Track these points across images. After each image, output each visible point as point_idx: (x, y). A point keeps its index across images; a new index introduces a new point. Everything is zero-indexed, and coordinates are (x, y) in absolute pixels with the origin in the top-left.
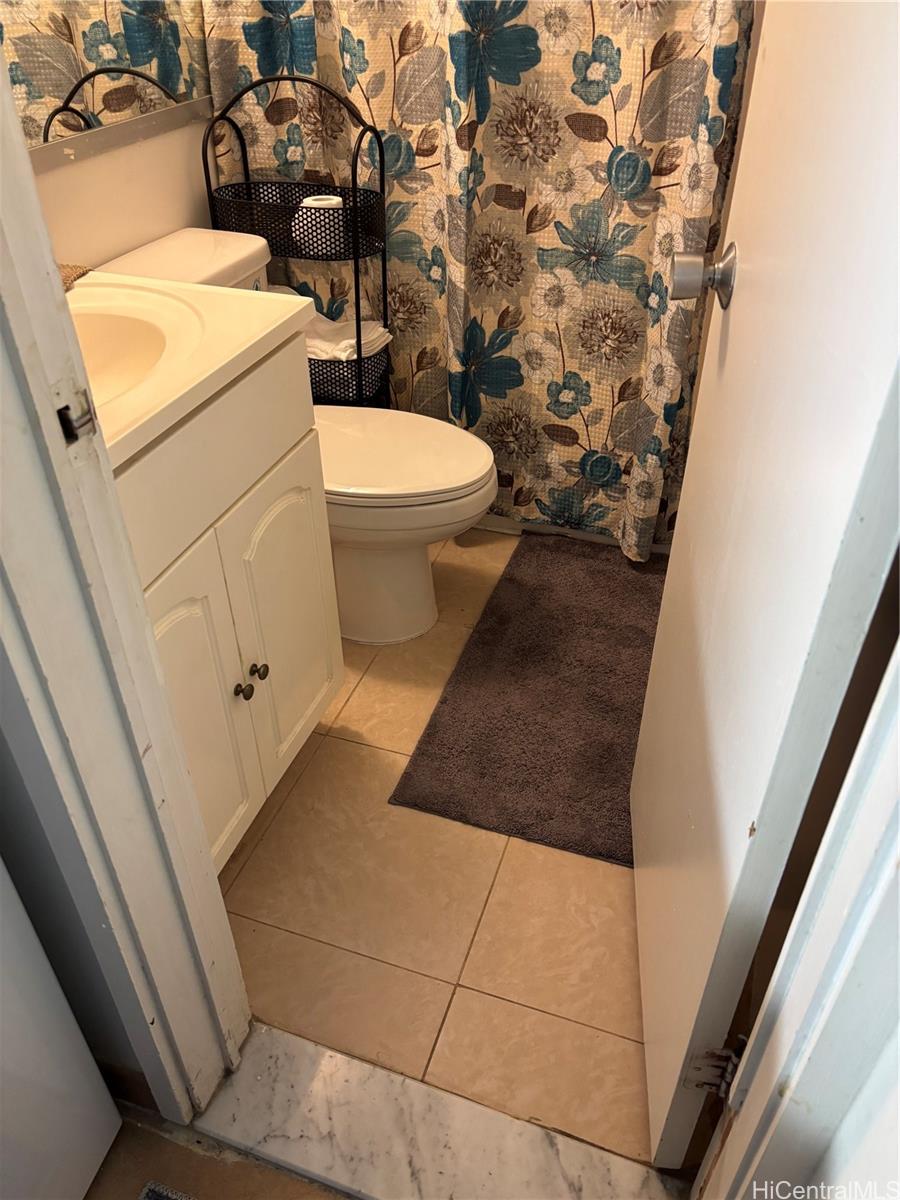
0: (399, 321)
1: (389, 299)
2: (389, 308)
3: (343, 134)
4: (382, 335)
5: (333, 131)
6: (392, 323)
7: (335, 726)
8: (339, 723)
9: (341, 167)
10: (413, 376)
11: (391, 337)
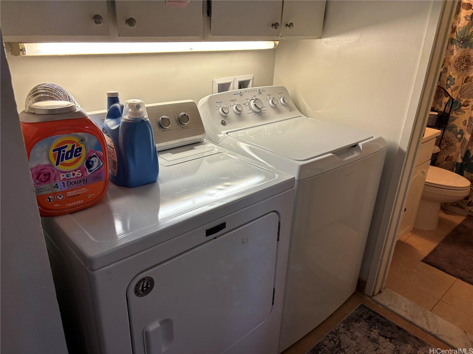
0: (443, 147)
1: (442, 141)
2: (441, 143)
3: (441, 98)
4: (438, 149)
5: (438, 97)
6: (441, 147)
7: (404, 242)
8: (406, 242)
9: (437, 106)
10: (443, 162)
11: (440, 150)
